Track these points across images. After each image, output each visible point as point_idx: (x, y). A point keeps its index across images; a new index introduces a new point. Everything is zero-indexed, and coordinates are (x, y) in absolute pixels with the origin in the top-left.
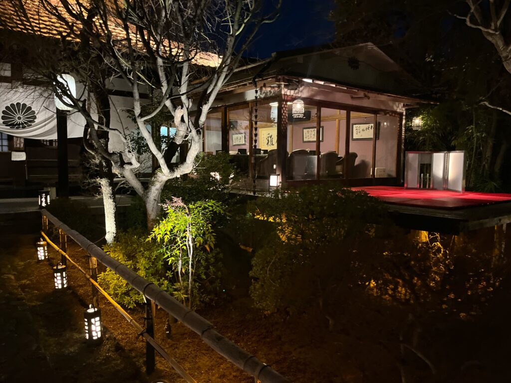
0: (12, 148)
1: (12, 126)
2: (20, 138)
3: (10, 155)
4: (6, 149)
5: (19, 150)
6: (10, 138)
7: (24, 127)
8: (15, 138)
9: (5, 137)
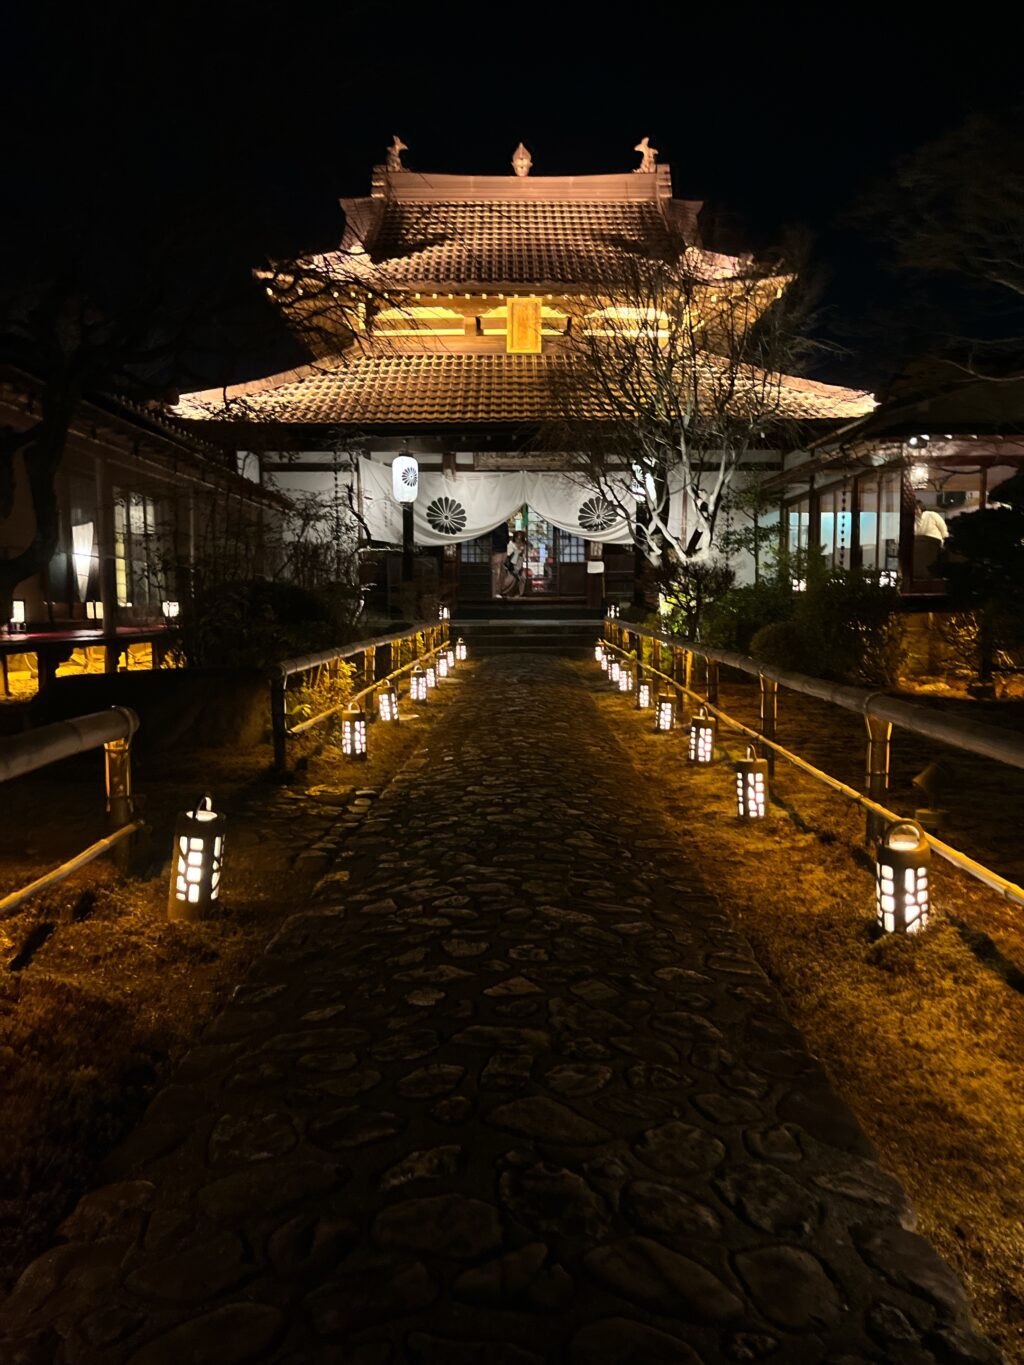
0: (589, 557)
1: (590, 527)
2: (598, 542)
3: (585, 565)
4: (582, 559)
5: (596, 559)
6: (587, 544)
7: (603, 529)
8: (592, 544)
9: (581, 543)
